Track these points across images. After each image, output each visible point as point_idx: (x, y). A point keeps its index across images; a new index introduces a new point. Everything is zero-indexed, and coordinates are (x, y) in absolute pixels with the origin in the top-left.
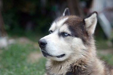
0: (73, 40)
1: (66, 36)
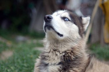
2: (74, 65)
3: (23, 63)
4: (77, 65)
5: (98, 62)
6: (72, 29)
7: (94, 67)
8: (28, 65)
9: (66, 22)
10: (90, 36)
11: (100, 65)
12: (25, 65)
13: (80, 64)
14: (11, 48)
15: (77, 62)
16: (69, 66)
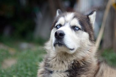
0: (83, 34)
1: (77, 30)
2: (82, 72)
3: (27, 71)
4: (85, 72)
5: (109, 69)
6: (82, 39)
7: (105, 74)
8: (33, 73)
9: (77, 31)
10: (102, 42)
11: (112, 72)
12: (29, 73)
13: (88, 70)
14: (14, 56)
15: (86, 69)
16: (76, 73)
